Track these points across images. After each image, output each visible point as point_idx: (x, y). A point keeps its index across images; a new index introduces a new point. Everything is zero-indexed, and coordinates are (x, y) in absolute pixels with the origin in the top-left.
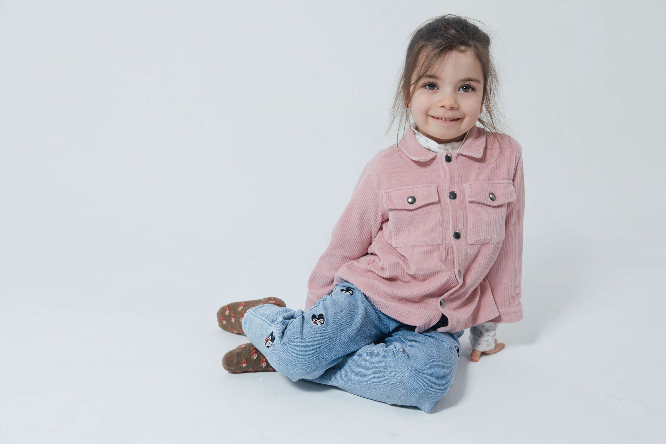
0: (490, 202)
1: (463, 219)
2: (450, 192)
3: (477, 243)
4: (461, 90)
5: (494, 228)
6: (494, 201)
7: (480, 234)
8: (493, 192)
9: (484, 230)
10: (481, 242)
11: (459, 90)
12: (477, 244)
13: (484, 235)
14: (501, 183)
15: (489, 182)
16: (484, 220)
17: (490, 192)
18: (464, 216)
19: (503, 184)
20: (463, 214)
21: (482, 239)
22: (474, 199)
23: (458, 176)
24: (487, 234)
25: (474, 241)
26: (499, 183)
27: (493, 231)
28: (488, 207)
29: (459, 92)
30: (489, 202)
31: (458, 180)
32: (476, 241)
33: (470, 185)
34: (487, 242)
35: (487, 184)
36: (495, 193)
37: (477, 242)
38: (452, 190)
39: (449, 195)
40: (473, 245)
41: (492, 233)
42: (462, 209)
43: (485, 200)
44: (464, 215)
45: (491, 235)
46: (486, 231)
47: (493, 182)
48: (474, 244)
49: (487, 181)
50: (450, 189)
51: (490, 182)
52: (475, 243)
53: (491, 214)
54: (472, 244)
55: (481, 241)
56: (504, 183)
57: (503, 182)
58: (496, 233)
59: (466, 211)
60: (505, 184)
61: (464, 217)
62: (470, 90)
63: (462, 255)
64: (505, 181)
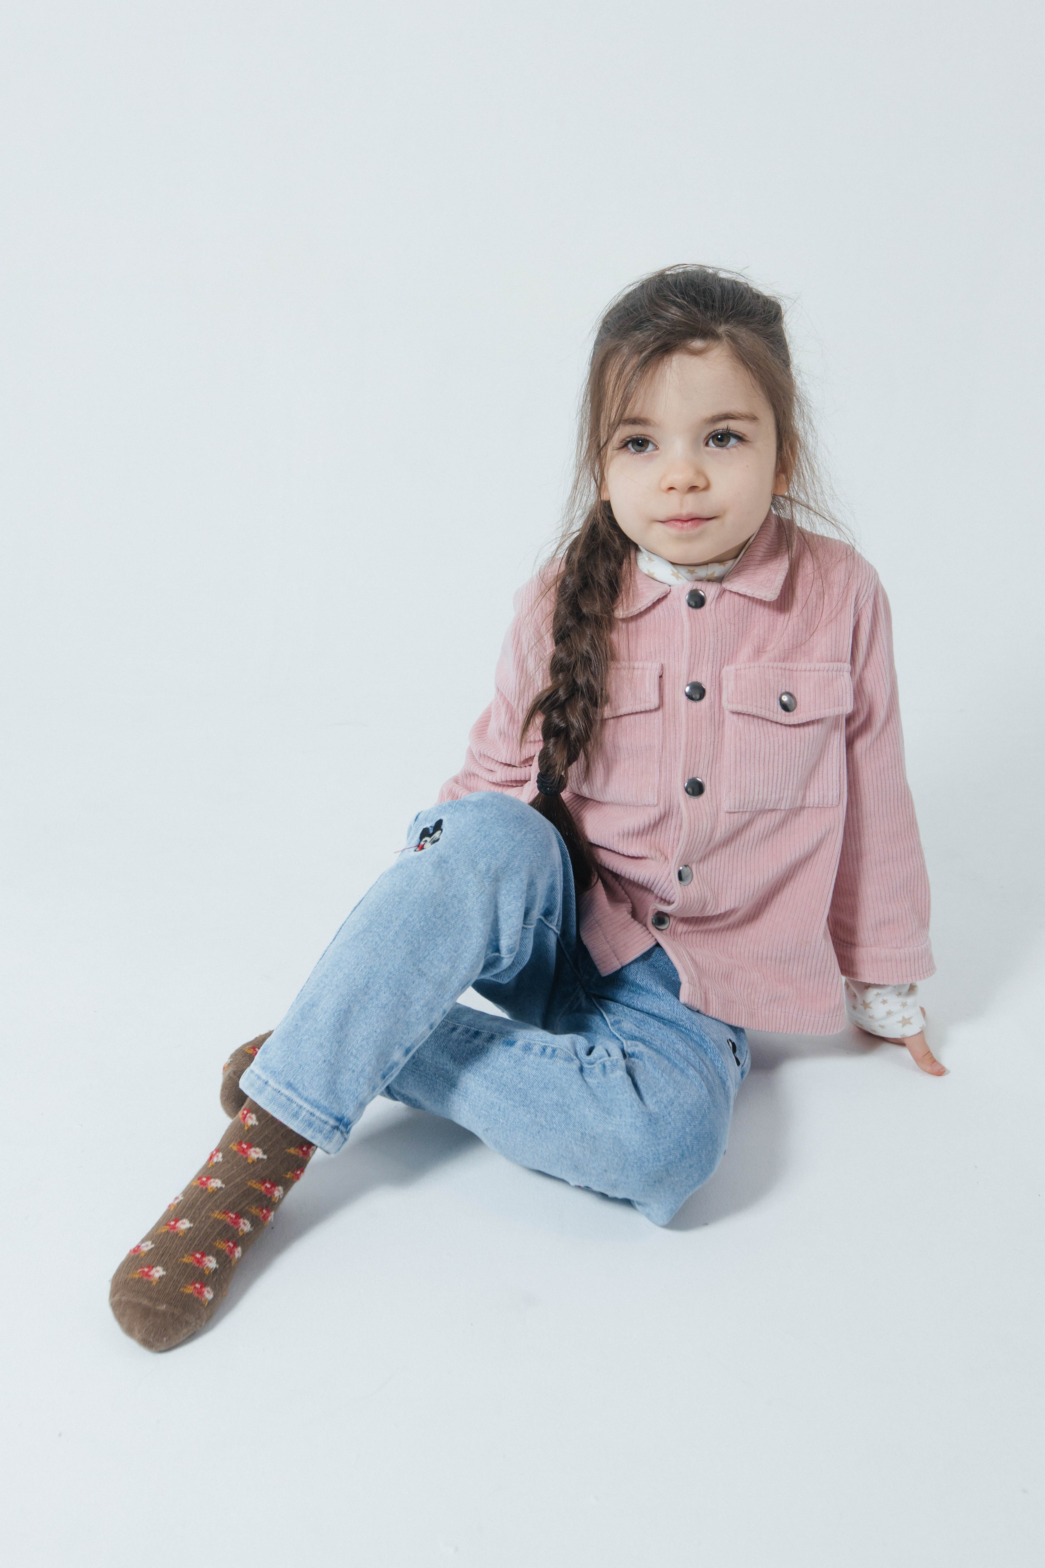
0: (779, 715)
1: (711, 751)
2: (690, 682)
3: (745, 810)
4: (711, 443)
5: (788, 775)
6: (791, 713)
7: (752, 788)
8: (791, 691)
9: (762, 778)
10: (754, 807)
11: (707, 444)
12: (746, 812)
13: (761, 791)
14: (812, 669)
15: (783, 665)
16: (762, 756)
17: (783, 691)
18: (716, 743)
19: (816, 673)
20: (712, 739)
21: (756, 799)
22: (740, 707)
23: (712, 646)
24: (770, 789)
25: (737, 804)
26: (807, 669)
27: (784, 780)
28: (774, 724)
29: (708, 449)
30: (776, 715)
31: (711, 656)
32: (742, 805)
33: (737, 670)
34: (771, 807)
35: (779, 671)
36: (795, 695)
37: (746, 807)
38: (694, 679)
39: (687, 689)
40: (734, 813)
41: (782, 787)
42: (713, 726)
43: (767, 709)
44: (714, 742)
45: (778, 790)
46: (766, 783)
47: (794, 666)
48: (736, 810)
49: (780, 664)
50: (690, 676)
51: (788, 665)
52: (741, 810)
53: (781, 743)
54: (733, 810)
55: (755, 804)
56: (819, 670)
57: (817, 669)
58: (790, 788)
59: (723, 732)
60: (821, 673)
61: (714, 745)
62: (733, 441)
63: (700, 835)
64: (823, 665)
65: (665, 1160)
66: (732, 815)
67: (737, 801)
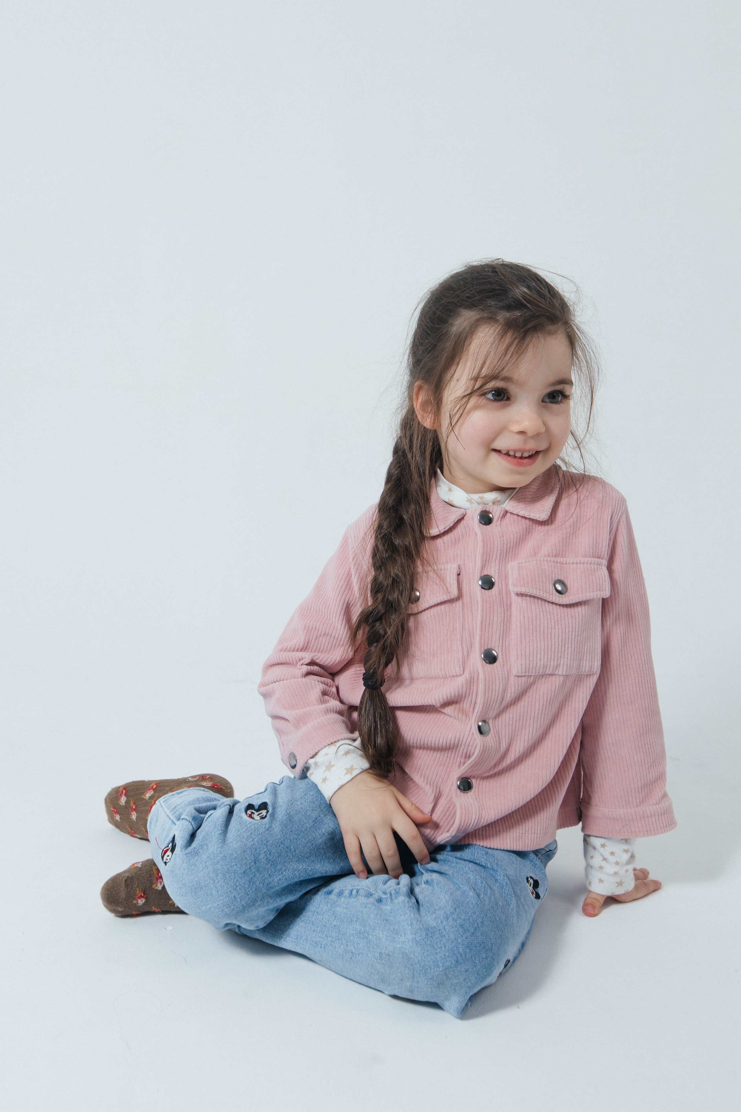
0: (554, 597)
1: (502, 628)
2: (482, 575)
3: (530, 674)
5: (563, 646)
6: (564, 596)
7: (535, 656)
8: (562, 579)
9: (542, 648)
10: (537, 672)
12: (531, 676)
13: (542, 658)
14: (578, 562)
15: (555, 559)
16: (542, 630)
17: (556, 579)
19: (582, 565)
20: (502, 618)
21: (538, 664)
22: (523, 590)
23: (499, 546)
24: (549, 657)
25: (524, 669)
26: (575, 562)
27: (560, 650)
28: (550, 605)
30: (551, 596)
31: (498, 555)
32: (527, 670)
33: (519, 564)
34: (550, 672)
35: (552, 564)
36: (566, 582)
37: (530, 672)
38: (485, 573)
39: (480, 581)
40: (522, 676)
41: (559, 655)
42: (502, 608)
43: (544, 593)
44: (504, 620)
45: (556, 658)
46: (546, 652)
47: (564, 560)
48: (523, 674)
49: (552, 559)
50: (483, 571)
51: (559, 559)
52: (527, 674)
53: (556, 619)
54: (520, 674)
55: (537, 669)
56: (584, 563)
57: (582, 562)
58: (566, 656)
59: (511, 612)
60: (585, 565)
61: (504, 623)
63: (494, 694)
64: (586, 560)
65: (443, 966)
66: (520, 678)
67: (523, 666)
